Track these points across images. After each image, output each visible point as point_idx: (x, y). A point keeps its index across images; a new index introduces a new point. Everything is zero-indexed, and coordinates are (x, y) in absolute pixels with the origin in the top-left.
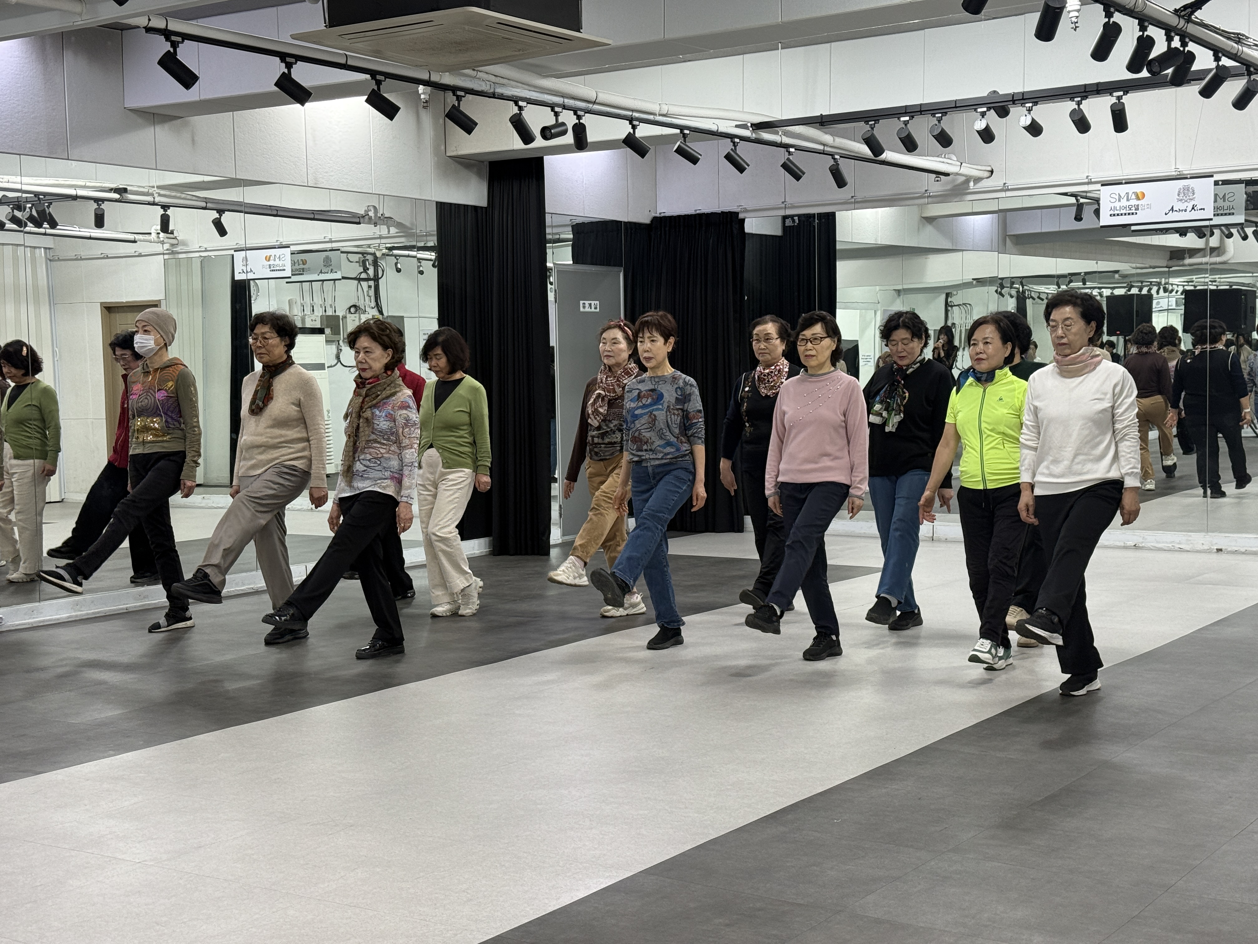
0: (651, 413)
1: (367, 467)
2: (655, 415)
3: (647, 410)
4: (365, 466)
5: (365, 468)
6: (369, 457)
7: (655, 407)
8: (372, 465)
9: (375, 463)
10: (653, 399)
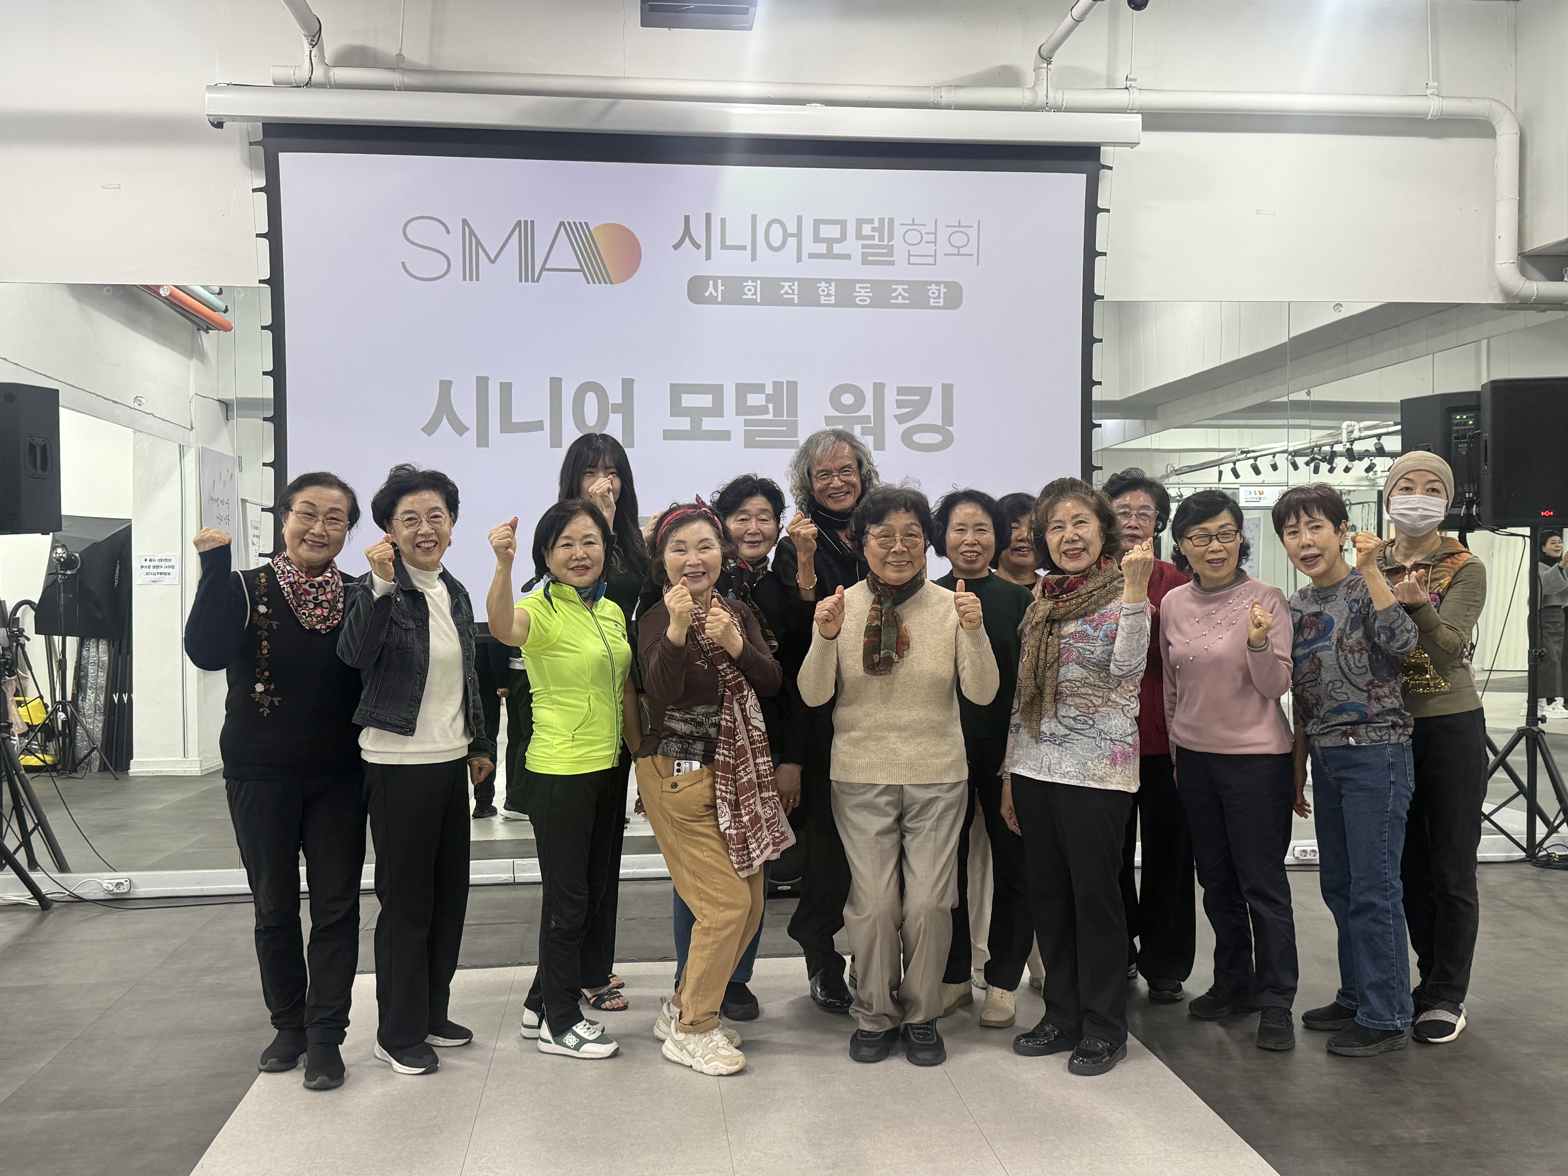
0: (1314, 655)
1: (1071, 729)
2: (1319, 659)
3: (1307, 651)
4: (1066, 727)
5: (1068, 732)
6: (1073, 712)
7: (1320, 644)
8: (1079, 726)
9: (1085, 723)
10: (1317, 629)
